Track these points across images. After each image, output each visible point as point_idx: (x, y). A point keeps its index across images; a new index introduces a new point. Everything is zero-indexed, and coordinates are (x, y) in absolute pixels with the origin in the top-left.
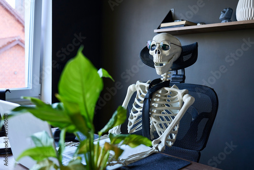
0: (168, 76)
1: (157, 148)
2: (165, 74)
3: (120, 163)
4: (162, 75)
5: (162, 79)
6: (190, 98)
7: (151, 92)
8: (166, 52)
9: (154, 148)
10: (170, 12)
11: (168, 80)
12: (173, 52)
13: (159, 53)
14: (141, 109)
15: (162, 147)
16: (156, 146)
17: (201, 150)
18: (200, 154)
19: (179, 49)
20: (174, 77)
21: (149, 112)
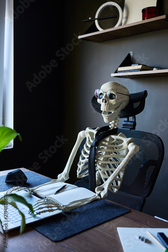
0: (116, 124)
1: (99, 195)
2: (113, 122)
3: (60, 209)
4: (111, 123)
5: (110, 126)
6: (134, 147)
7: (97, 140)
8: (112, 101)
9: (97, 195)
10: (129, 55)
11: (116, 127)
12: (120, 100)
13: (106, 102)
14: (88, 156)
15: (104, 194)
16: (98, 192)
17: (146, 197)
18: (144, 200)
19: (127, 98)
20: (125, 123)
21: (95, 159)
